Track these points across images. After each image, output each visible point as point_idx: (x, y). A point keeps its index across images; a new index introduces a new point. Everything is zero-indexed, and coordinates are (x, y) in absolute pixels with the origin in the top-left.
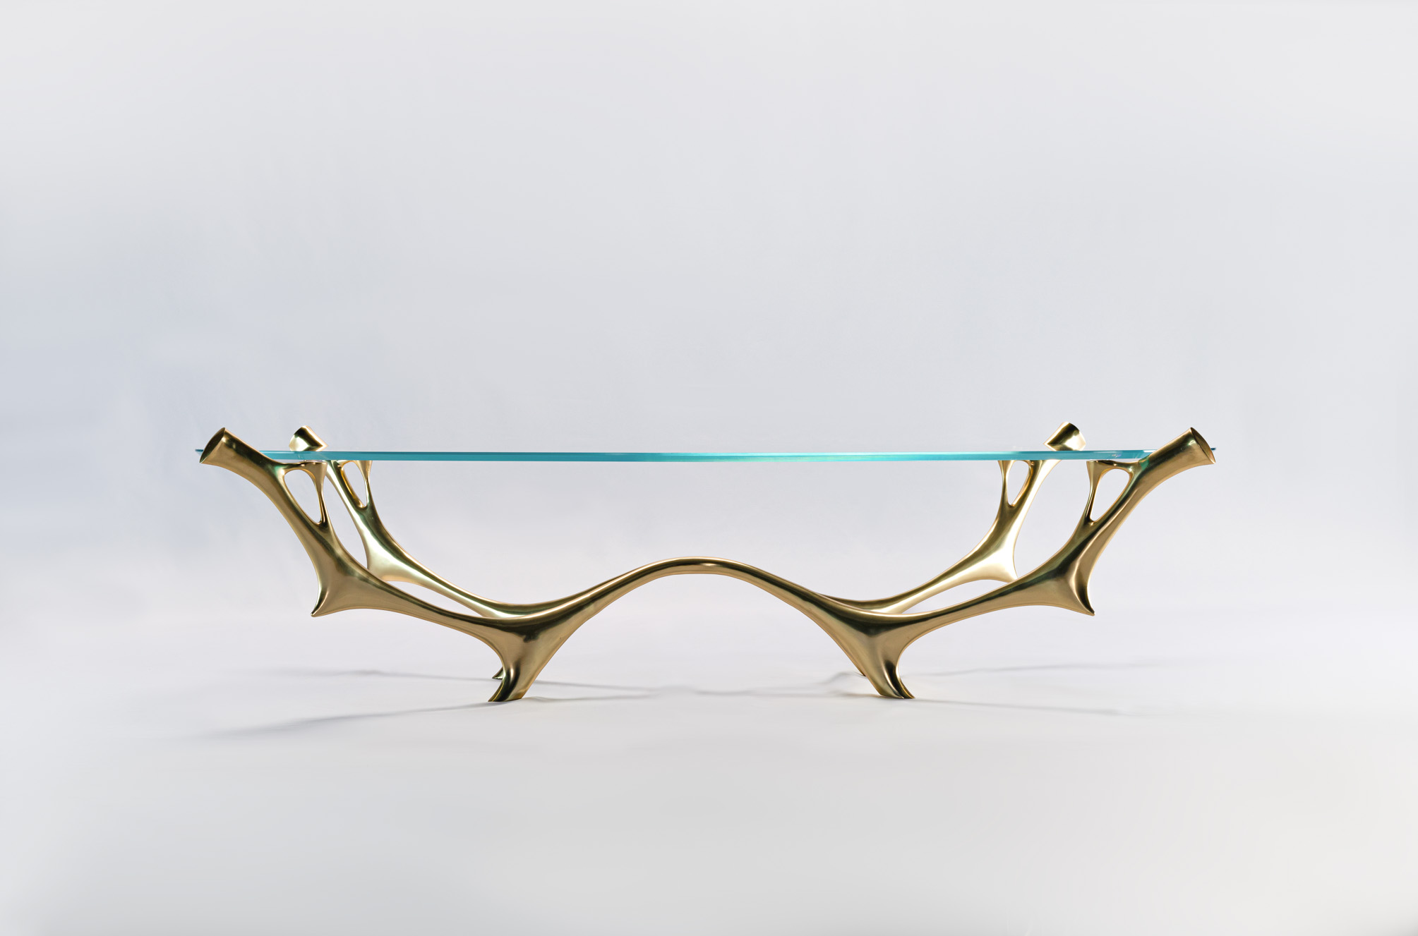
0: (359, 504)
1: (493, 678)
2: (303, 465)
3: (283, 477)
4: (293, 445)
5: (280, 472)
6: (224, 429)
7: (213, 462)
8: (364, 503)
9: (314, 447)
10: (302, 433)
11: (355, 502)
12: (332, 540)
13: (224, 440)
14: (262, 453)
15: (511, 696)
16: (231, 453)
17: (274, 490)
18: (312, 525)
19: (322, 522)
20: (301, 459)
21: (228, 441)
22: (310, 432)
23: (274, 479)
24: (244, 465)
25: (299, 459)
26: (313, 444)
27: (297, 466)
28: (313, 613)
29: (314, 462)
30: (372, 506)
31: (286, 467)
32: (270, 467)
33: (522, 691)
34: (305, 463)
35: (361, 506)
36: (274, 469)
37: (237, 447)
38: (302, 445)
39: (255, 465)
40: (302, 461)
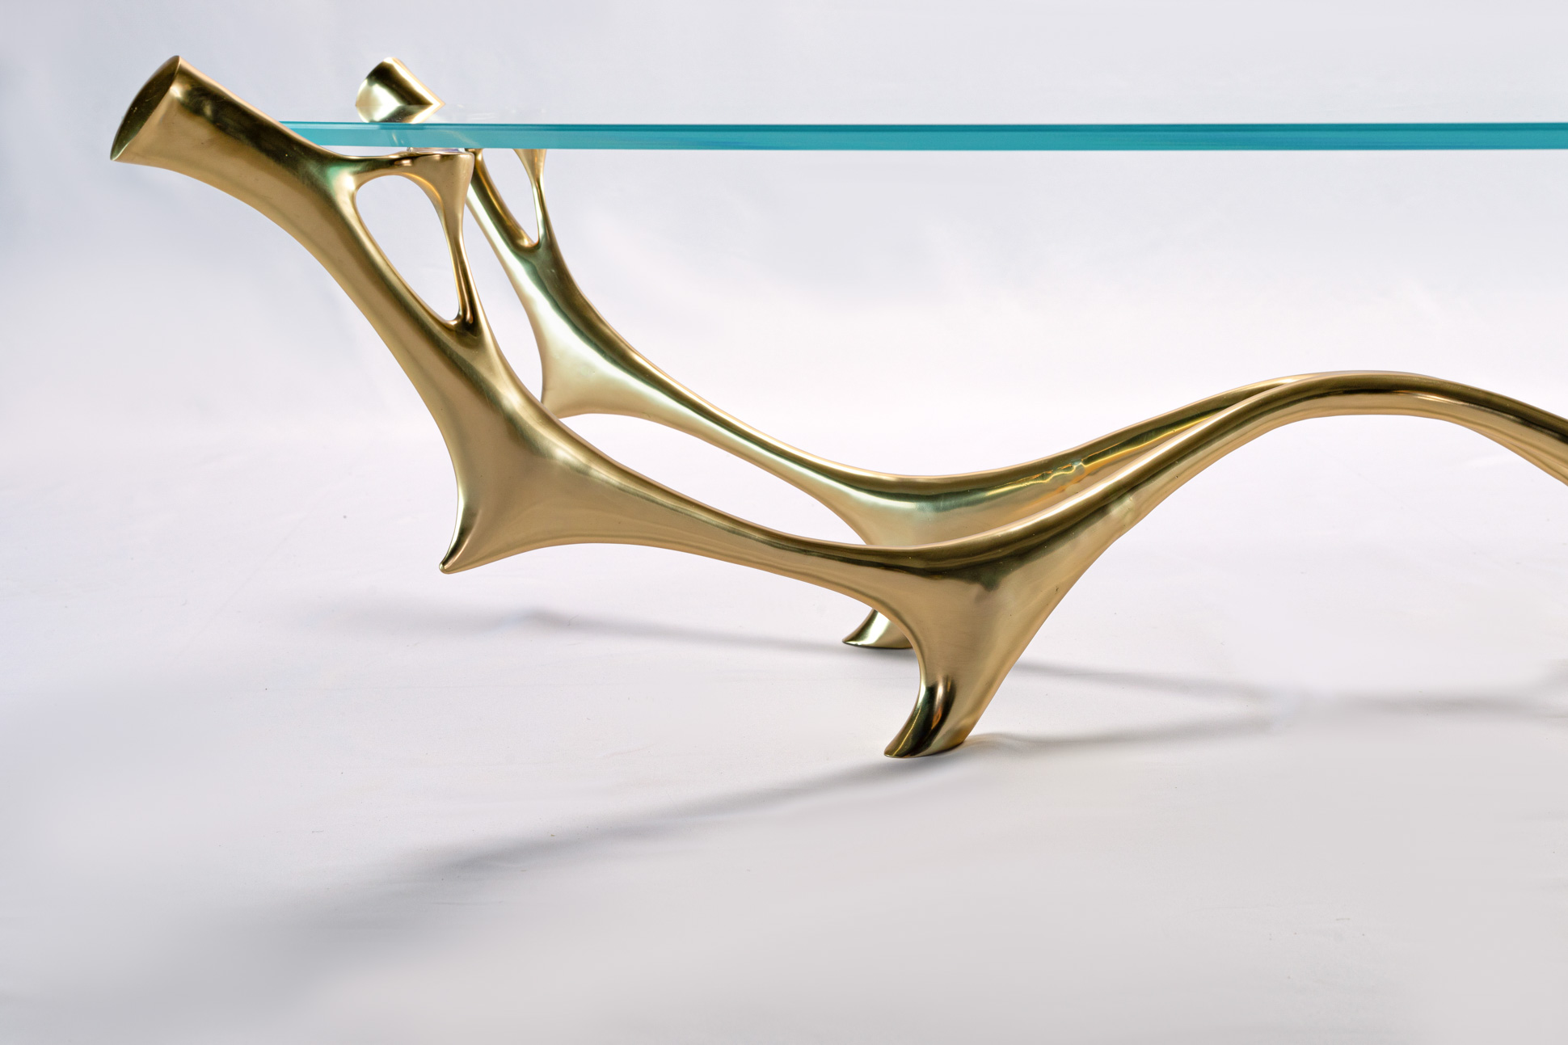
0: (521, 237)
1: (846, 642)
2: (406, 162)
3: (353, 198)
4: (365, 103)
5: (343, 183)
6: (175, 60)
7: (149, 157)
8: (532, 234)
9: (412, 108)
10: (383, 75)
11: (510, 232)
12: (491, 368)
13: (176, 91)
14: (288, 129)
15: (938, 741)
16: (198, 131)
17: (329, 234)
18: (436, 328)
19: (462, 319)
20: (401, 145)
21: (189, 94)
22: (403, 73)
23: (327, 203)
24: (244, 166)
25: (393, 145)
26: (412, 99)
27: (390, 164)
28: (444, 562)
29: (437, 152)
30: (549, 243)
31: (358, 168)
32: (312, 168)
33: (966, 722)
34: (413, 158)
35: (526, 243)
36: (325, 176)
37: (215, 112)
38: (387, 102)
39: (272, 163)
40: (404, 150)
